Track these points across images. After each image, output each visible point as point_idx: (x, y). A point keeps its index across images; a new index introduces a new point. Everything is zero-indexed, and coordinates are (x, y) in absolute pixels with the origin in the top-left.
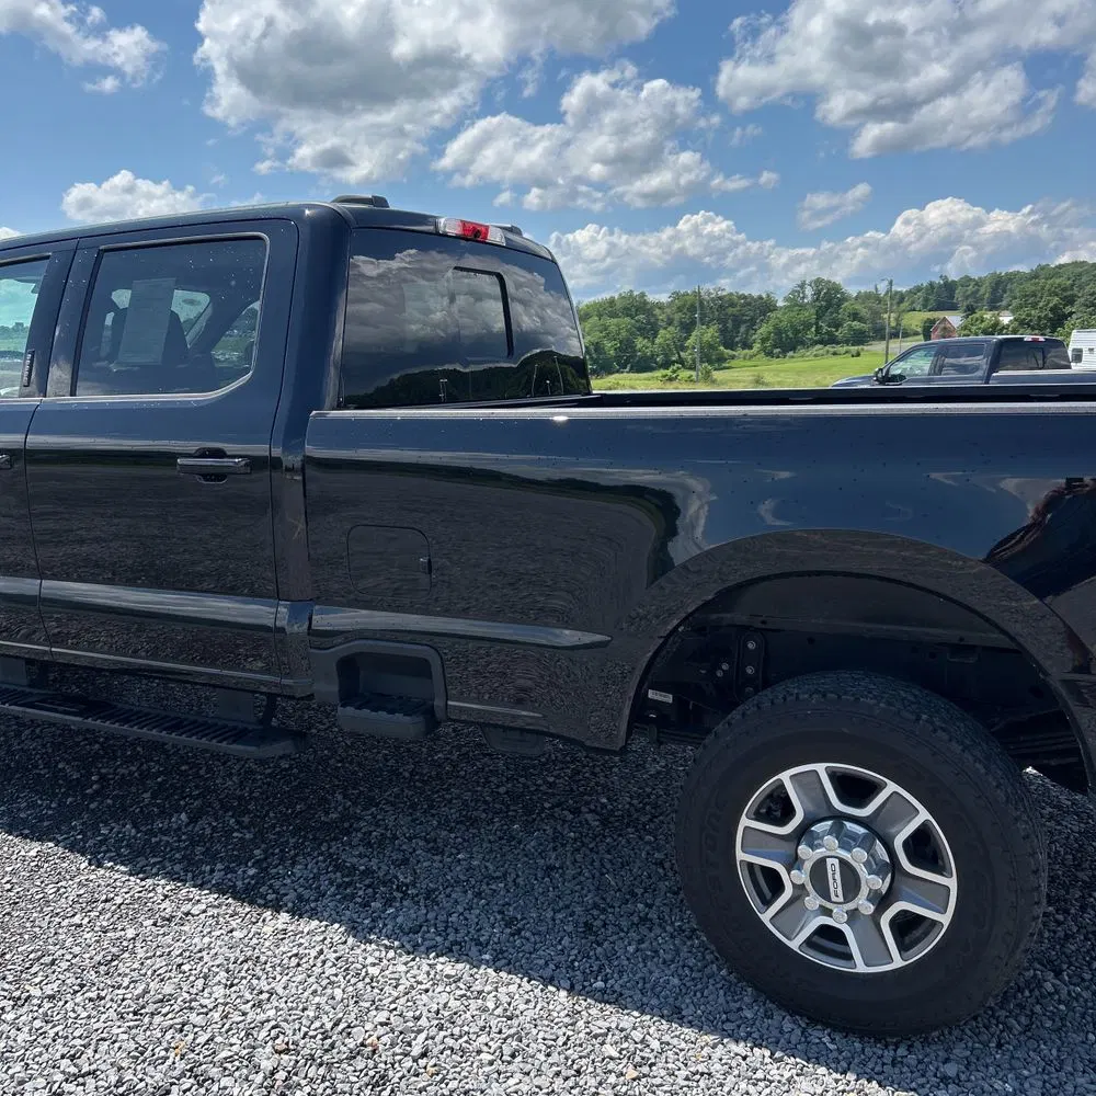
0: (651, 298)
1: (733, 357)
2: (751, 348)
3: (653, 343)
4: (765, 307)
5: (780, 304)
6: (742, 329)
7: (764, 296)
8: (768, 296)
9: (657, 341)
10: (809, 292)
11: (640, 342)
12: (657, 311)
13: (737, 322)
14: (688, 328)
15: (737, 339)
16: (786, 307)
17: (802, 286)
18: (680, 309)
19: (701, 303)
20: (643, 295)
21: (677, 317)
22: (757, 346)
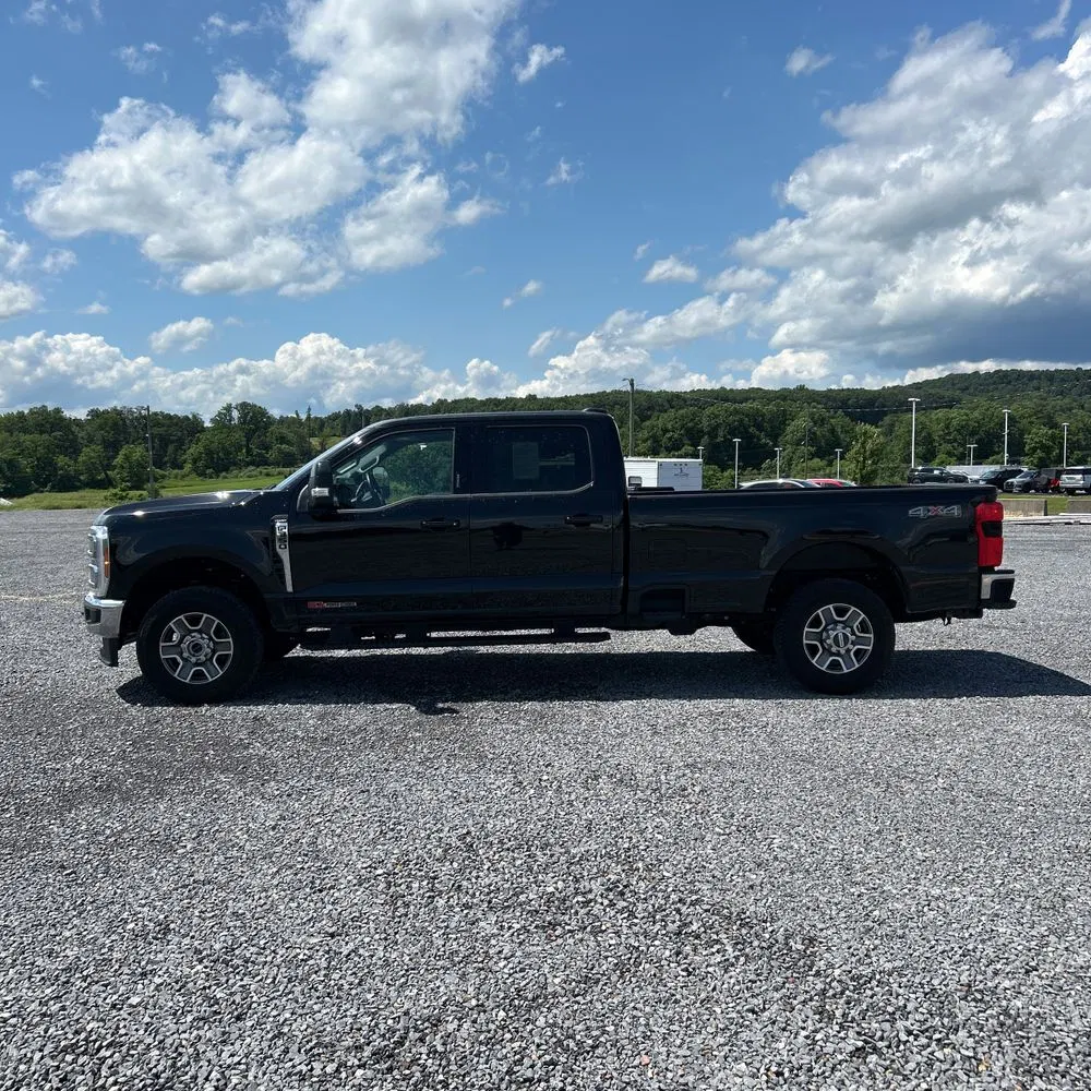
0: (67, 414)
1: (163, 477)
2: (181, 468)
3: (76, 461)
4: (191, 426)
5: (208, 424)
6: (171, 448)
7: (190, 416)
8: (194, 416)
9: (80, 459)
10: (235, 414)
11: (61, 460)
12: (74, 428)
13: (164, 441)
14: (113, 447)
15: (166, 459)
16: (213, 429)
17: (229, 408)
18: (101, 428)
19: (123, 420)
20: (58, 411)
21: (99, 435)
22: (188, 467)
